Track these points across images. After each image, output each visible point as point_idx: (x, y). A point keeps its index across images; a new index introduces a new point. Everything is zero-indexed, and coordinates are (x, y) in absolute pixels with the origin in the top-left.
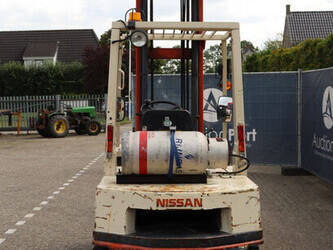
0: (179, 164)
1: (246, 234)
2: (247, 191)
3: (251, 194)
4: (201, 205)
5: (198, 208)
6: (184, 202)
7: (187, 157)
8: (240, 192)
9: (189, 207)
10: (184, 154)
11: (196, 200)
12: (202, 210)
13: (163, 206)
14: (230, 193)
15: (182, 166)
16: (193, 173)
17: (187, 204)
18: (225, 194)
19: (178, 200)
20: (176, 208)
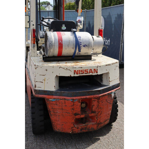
4: (97, 72)
5: (95, 74)
7: (84, 46)
8: (113, 64)
9: (91, 74)
10: (83, 44)
12: (98, 75)
13: (77, 74)
14: (109, 65)
15: (81, 51)
17: (90, 72)
18: (107, 65)
19: (85, 70)
20: (84, 74)
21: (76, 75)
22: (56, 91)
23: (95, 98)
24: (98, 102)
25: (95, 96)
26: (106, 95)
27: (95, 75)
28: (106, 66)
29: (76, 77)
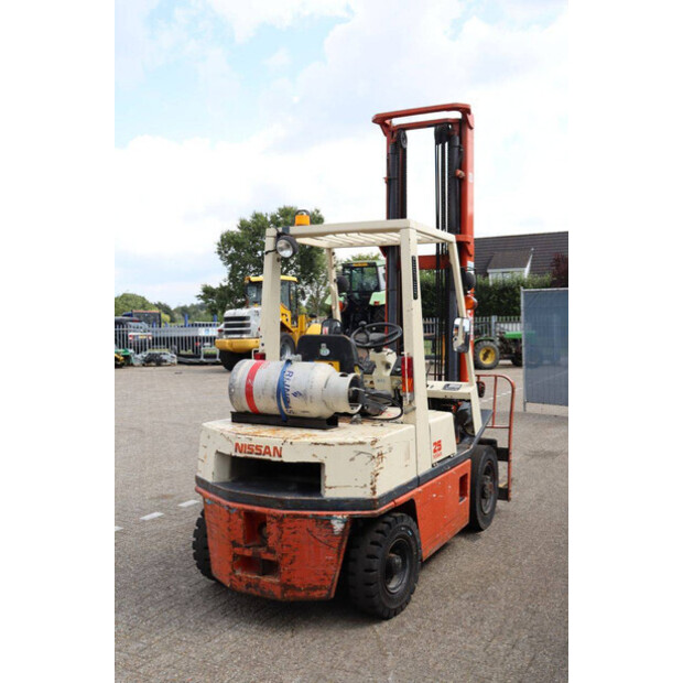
0: (287, 402)
1: (347, 500)
2: (354, 444)
3: (360, 448)
4: (280, 456)
5: (276, 459)
6: (263, 449)
7: (295, 395)
8: (341, 444)
9: (267, 457)
10: (292, 391)
11: (275, 448)
12: (282, 462)
13: (241, 452)
14: (325, 444)
15: (290, 405)
16: (306, 415)
17: (265, 452)
18: (316, 444)
19: (257, 446)
20: (254, 456)
21: (239, 455)
22: (223, 484)
23: (271, 516)
24: (280, 528)
25: (272, 511)
26: (305, 517)
27: (277, 462)
28: (314, 446)
29: (239, 458)
